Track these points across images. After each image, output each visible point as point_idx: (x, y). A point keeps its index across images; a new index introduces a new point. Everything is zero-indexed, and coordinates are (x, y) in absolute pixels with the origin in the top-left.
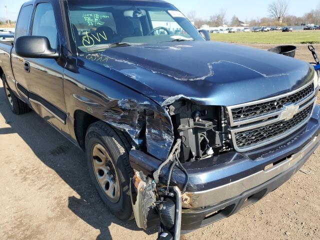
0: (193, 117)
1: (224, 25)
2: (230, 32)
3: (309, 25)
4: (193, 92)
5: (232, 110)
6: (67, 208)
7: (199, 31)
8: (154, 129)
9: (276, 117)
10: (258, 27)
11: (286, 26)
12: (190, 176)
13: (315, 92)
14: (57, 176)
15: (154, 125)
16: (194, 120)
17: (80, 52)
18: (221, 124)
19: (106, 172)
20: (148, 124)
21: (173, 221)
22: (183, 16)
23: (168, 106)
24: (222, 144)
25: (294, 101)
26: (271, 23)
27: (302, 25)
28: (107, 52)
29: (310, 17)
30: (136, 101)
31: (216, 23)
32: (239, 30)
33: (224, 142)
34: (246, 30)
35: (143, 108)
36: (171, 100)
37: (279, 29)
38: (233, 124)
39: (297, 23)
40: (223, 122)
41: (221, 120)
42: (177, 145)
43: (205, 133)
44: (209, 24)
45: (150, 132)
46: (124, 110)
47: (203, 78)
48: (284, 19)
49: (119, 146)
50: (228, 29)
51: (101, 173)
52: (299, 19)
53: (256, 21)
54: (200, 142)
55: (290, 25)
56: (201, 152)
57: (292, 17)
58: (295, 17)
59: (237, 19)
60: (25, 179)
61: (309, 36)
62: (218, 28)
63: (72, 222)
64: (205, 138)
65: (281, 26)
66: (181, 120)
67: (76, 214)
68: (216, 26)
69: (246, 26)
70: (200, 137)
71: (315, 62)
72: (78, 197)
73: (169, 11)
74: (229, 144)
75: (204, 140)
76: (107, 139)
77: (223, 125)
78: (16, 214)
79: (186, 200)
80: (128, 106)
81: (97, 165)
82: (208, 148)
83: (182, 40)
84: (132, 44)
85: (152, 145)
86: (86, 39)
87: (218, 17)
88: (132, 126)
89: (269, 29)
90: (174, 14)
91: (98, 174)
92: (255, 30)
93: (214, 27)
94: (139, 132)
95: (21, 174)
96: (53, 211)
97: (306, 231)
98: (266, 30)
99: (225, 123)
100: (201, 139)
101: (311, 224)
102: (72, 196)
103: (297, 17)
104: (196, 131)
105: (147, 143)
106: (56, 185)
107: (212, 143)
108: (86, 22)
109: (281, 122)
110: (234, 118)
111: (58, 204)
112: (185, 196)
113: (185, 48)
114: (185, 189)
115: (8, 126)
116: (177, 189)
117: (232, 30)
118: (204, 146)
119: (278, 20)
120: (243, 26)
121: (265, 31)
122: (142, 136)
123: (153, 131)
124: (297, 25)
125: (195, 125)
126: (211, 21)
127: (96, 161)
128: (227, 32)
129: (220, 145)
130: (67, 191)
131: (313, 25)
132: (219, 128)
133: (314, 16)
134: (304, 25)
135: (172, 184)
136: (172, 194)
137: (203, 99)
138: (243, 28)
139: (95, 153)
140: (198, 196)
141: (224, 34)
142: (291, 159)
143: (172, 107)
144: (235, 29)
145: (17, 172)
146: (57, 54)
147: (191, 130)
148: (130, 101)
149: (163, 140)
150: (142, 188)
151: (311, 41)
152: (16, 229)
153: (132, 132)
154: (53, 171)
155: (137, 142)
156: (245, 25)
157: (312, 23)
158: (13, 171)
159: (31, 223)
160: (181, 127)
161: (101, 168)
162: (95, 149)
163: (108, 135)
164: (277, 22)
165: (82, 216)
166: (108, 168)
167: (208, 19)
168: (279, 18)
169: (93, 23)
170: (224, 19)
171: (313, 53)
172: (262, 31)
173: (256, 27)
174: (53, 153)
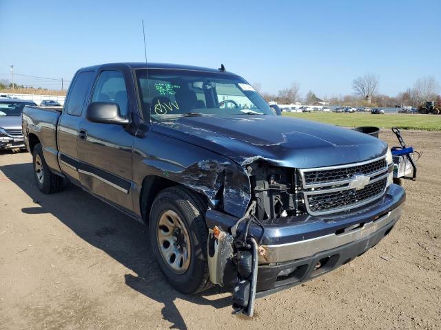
0: (268, 180)
1: (298, 103)
2: (304, 111)
3: (405, 107)
4: (269, 155)
5: (305, 173)
6: (124, 284)
7: (271, 106)
8: (232, 188)
9: (347, 185)
10: (340, 106)
11: (377, 107)
12: (266, 229)
13: (387, 167)
14: (107, 256)
15: (232, 184)
16: (269, 183)
17: (153, 120)
18: (295, 190)
19: (172, 243)
20: (226, 183)
21: (250, 269)
22: (254, 90)
23: (247, 166)
24: (296, 208)
25: (364, 173)
26: (357, 103)
27: (396, 107)
28: (180, 120)
29: (406, 97)
30: (217, 162)
31: (287, 99)
32: (316, 110)
33: (297, 201)
34: (325, 110)
35: (222, 168)
36: (250, 160)
37: (368, 110)
38: (306, 186)
39: (389, 104)
40: (296, 188)
41: (295, 187)
42: (252, 205)
43: (279, 196)
44: (277, 100)
45: (227, 191)
46: (204, 171)
47: (278, 144)
48: (373, 98)
49: (194, 208)
50: (302, 108)
51: (166, 244)
52: (392, 100)
53: (339, 100)
54: (274, 204)
55: (381, 106)
56: (275, 215)
57: (383, 96)
58: (388, 97)
59: (314, 95)
60: (71, 258)
61: (403, 121)
62: (290, 106)
63: (133, 297)
64: (279, 201)
65: (370, 106)
66: (257, 182)
67: (135, 289)
68: (287, 104)
69: (326, 105)
70: (274, 200)
71: (400, 146)
72: (135, 275)
73: (240, 84)
74: (302, 208)
75: (278, 204)
76: (181, 203)
77: (296, 192)
78: (68, 289)
79: (262, 251)
80: (208, 167)
81: (162, 236)
82: (282, 211)
83: (253, 114)
84: (204, 115)
85: (230, 204)
86: (159, 107)
87: (290, 93)
88: (209, 187)
89: (356, 109)
90: (245, 87)
91: (162, 245)
92: (337, 111)
93: (284, 104)
94: (216, 192)
95: (65, 253)
96: (110, 286)
97: (382, 309)
98: (351, 110)
99: (298, 190)
100: (275, 202)
101: (389, 303)
102: (128, 274)
103: (390, 96)
104: (271, 193)
105: (225, 202)
106: (108, 264)
107: (286, 206)
108: (158, 91)
109: (352, 190)
110: (306, 181)
111: (114, 281)
112: (261, 248)
113: (258, 120)
114: (261, 242)
115: (37, 206)
116: (254, 240)
117: (308, 109)
118: (278, 209)
119: (367, 100)
120: (321, 105)
121: (350, 112)
122: (219, 196)
123: (231, 190)
124: (389, 106)
125: (270, 187)
126: (280, 97)
127: (162, 231)
128: (300, 111)
129: (294, 208)
130: (121, 270)
131: (410, 108)
132: (292, 191)
133: (411, 96)
134: (399, 107)
135: (249, 236)
136: (249, 246)
137: (278, 161)
138: (321, 107)
139: (163, 221)
140: (273, 249)
141: (296, 113)
142: (363, 228)
143: (250, 168)
144: (311, 108)
145: (60, 250)
146: (127, 121)
147: (266, 193)
148: (210, 163)
149: (241, 199)
150: (223, 237)
151: (406, 126)
152: (72, 302)
153: (210, 193)
154: (103, 252)
155: (213, 202)
156: (324, 103)
157: (409, 105)
158: (56, 250)
159: (88, 296)
160: (256, 188)
161: (167, 239)
162: (163, 217)
163: (183, 198)
164: (365, 102)
165: (143, 292)
166: (176, 238)
167: (277, 95)
168: (367, 97)
169: (165, 92)
170: (296, 95)
171: (398, 136)
172: (346, 111)
173: (338, 107)
174: (98, 234)
